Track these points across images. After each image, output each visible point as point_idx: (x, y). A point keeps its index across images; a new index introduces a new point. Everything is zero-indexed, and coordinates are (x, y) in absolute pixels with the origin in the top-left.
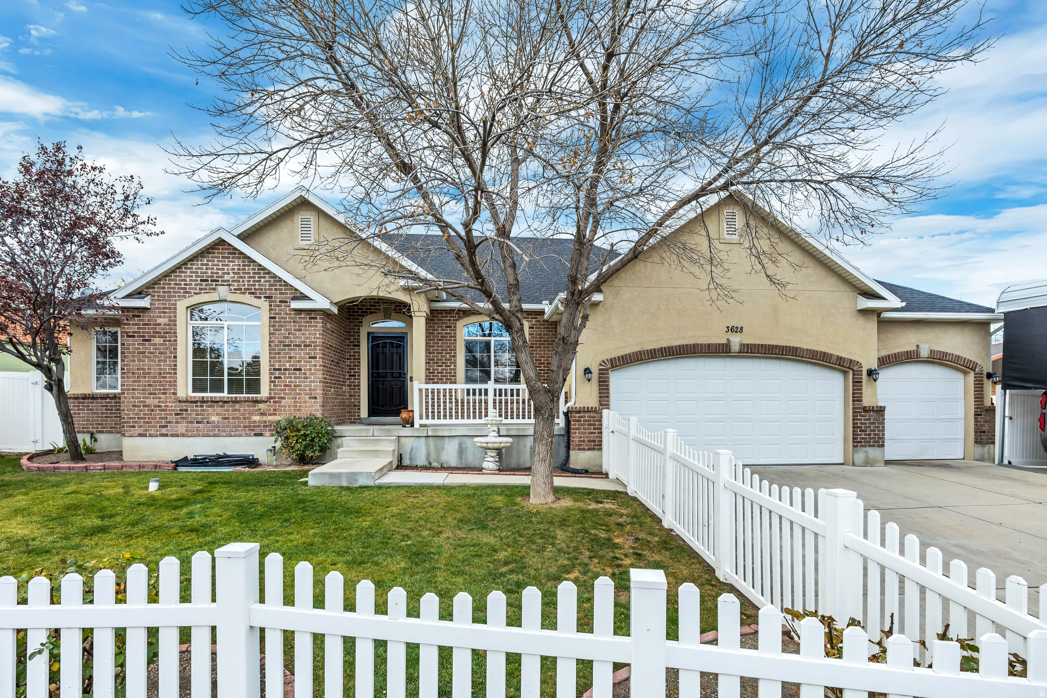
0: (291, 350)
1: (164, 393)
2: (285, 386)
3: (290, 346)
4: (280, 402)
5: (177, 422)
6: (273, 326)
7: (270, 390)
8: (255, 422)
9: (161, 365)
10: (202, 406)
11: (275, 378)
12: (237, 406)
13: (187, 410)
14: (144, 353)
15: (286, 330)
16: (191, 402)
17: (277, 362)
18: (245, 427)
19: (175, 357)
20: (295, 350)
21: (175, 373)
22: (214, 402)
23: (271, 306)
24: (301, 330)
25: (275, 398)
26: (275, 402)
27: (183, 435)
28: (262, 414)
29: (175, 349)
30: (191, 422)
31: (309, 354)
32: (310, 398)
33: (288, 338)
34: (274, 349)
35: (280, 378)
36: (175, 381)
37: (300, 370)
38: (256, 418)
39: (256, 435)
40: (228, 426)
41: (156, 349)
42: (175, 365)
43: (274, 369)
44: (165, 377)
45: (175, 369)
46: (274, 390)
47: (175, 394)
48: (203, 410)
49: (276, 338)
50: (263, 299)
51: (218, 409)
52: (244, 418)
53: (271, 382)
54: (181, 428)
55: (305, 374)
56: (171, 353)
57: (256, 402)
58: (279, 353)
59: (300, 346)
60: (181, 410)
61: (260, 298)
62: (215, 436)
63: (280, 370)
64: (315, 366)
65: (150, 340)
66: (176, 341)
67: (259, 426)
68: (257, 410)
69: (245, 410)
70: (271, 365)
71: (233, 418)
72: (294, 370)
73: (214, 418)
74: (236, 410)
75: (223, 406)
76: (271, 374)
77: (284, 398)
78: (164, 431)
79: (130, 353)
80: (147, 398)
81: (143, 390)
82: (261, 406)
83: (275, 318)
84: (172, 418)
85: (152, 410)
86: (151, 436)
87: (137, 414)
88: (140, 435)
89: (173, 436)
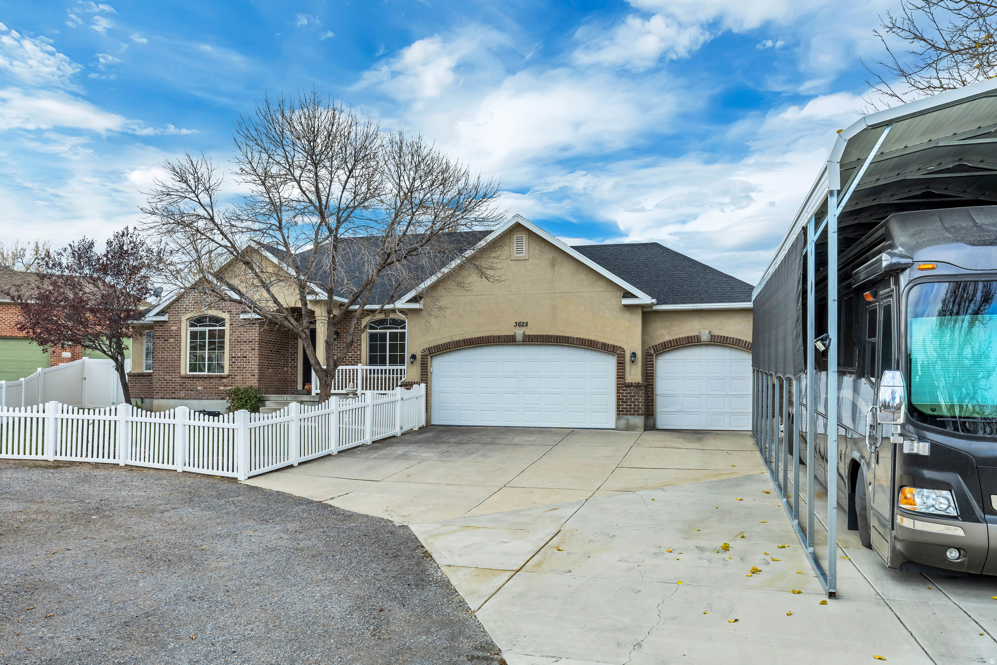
0: (241, 345)
1: (174, 373)
2: (238, 367)
3: (241, 342)
4: (235, 378)
5: (180, 390)
6: (232, 330)
7: (230, 370)
8: (221, 390)
9: (172, 355)
10: (193, 381)
11: (232, 362)
12: (212, 380)
13: (185, 383)
14: (165, 348)
15: (239, 332)
16: (188, 378)
17: (234, 352)
18: (216, 393)
19: (180, 350)
20: (243, 344)
21: (180, 360)
22: (199, 377)
23: (231, 317)
24: (247, 332)
25: (232, 375)
26: (232, 378)
27: (183, 398)
28: (225, 386)
29: (180, 345)
30: (187, 390)
31: (251, 347)
32: (251, 375)
33: (239, 337)
34: (232, 345)
35: (235, 362)
36: (180, 365)
37: (246, 357)
38: (222, 388)
39: (222, 399)
40: (207, 393)
41: (171, 345)
42: (180, 355)
43: (232, 357)
44: (175, 363)
45: (180, 358)
46: (231, 370)
47: (180, 373)
48: (194, 383)
49: (233, 337)
50: (227, 313)
51: (202, 382)
52: (215, 388)
53: (230, 365)
54: (182, 395)
55: (249, 360)
56: (178, 348)
57: (222, 378)
58: (235, 347)
59: (246, 342)
60: (182, 383)
61: (225, 312)
62: (200, 399)
63: (235, 357)
64: (255, 354)
65: (167, 340)
66: (181, 340)
67: (223, 393)
68: (222, 383)
69: (215, 383)
70: (230, 355)
71: (209, 388)
72: (243, 357)
73: (199, 388)
74: (211, 383)
75: (204, 381)
76: (230, 360)
77: (237, 375)
78: (173, 395)
79: (158, 348)
80: (165, 375)
81: (164, 370)
82: (225, 380)
83: (233, 324)
84: (178, 388)
85: (168, 383)
86: (167, 398)
87: (160, 385)
88: (162, 398)
89: (178, 398)
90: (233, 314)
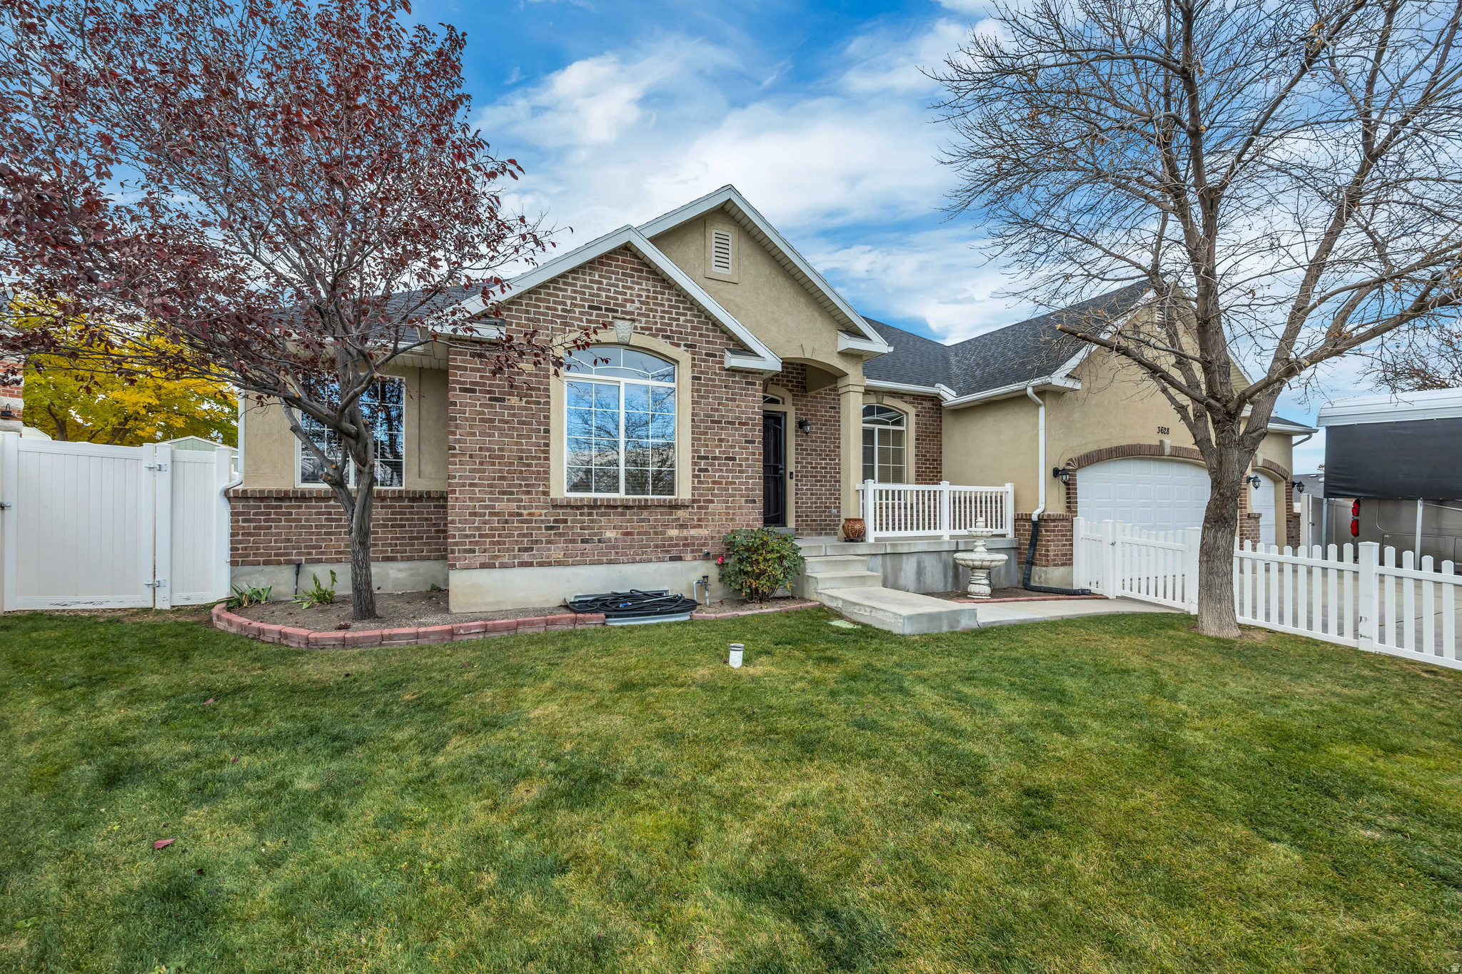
0: (722, 428)
1: (528, 493)
2: (714, 482)
3: (720, 422)
4: (707, 508)
5: (549, 542)
6: (698, 391)
7: (694, 488)
8: (671, 539)
9: (521, 444)
10: (590, 514)
11: (700, 470)
12: (645, 514)
13: (565, 521)
14: (492, 421)
15: (715, 398)
16: (572, 507)
17: (703, 445)
18: (657, 547)
19: (547, 431)
20: (726, 429)
21: (547, 459)
22: (611, 506)
23: (693, 359)
24: (735, 400)
25: (699, 501)
26: (699, 508)
27: (559, 563)
28: (683, 526)
29: (547, 417)
30: (573, 541)
31: (745, 436)
32: (747, 501)
33: (717, 410)
34: (699, 427)
35: (706, 470)
36: (546, 472)
37: (734, 459)
38: (673, 533)
39: (672, 559)
40: (631, 547)
41: (514, 415)
42: (547, 445)
43: (699, 457)
44: (529, 465)
45: (547, 452)
46: (699, 489)
47: (546, 493)
48: (592, 521)
49: (702, 409)
50: (683, 348)
51: (617, 520)
52: (656, 533)
53: (694, 476)
54: (556, 552)
55: (741, 465)
56: (539, 423)
57: (674, 507)
58: (706, 433)
59: (733, 423)
60: (556, 521)
61: (678, 345)
62: (610, 562)
63: (707, 458)
64: (754, 454)
65: (503, 400)
66: (548, 403)
67: (677, 545)
68: (674, 520)
69: (656, 520)
70: (694, 451)
71: (639, 534)
72: (727, 459)
73: (610, 534)
74: (643, 521)
75: (623, 514)
76: (694, 464)
77: (712, 502)
78: (526, 557)
79: (467, 419)
80: (497, 500)
81: (490, 486)
82: (681, 513)
83: (699, 379)
84: (541, 534)
85: (506, 522)
86: (503, 566)
87: (479, 529)
88: (483, 566)
89: (541, 564)
90: (700, 354)
